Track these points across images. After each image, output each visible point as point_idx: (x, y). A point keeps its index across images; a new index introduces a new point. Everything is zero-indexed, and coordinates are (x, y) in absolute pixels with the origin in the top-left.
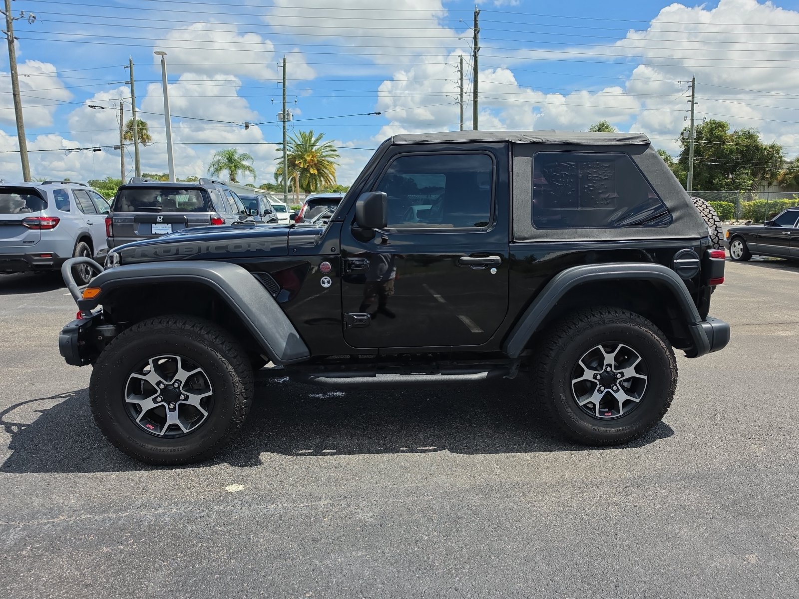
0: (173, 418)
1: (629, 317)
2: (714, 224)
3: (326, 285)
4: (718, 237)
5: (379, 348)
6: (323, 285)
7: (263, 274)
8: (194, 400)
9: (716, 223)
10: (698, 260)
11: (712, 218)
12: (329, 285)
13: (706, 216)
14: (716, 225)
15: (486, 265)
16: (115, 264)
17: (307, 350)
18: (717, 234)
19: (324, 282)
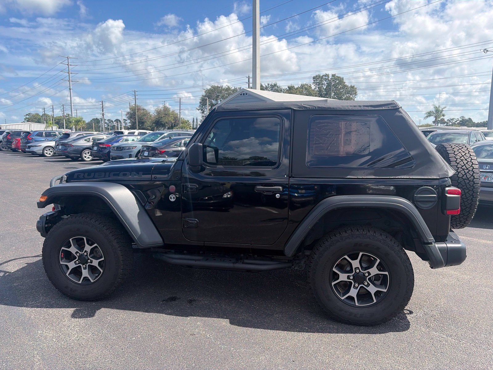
0: (85, 273)
1: (372, 234)
2: (472, 166)
3: (173, 200)
4: (474, 176)
5: (204, 242)
6: (171, 200)
7: (138, 191)
8: (95, 263)
9: (473, 165)
10: (435, 195)
11: (471, 162)
12: (174, 200)
13: (466, 160)
14: (473, 167)
15: (273, 192)
16: (64, 181)
17: (161, 240)
18: (473, 174)
19: (171, 198)
